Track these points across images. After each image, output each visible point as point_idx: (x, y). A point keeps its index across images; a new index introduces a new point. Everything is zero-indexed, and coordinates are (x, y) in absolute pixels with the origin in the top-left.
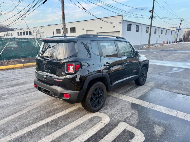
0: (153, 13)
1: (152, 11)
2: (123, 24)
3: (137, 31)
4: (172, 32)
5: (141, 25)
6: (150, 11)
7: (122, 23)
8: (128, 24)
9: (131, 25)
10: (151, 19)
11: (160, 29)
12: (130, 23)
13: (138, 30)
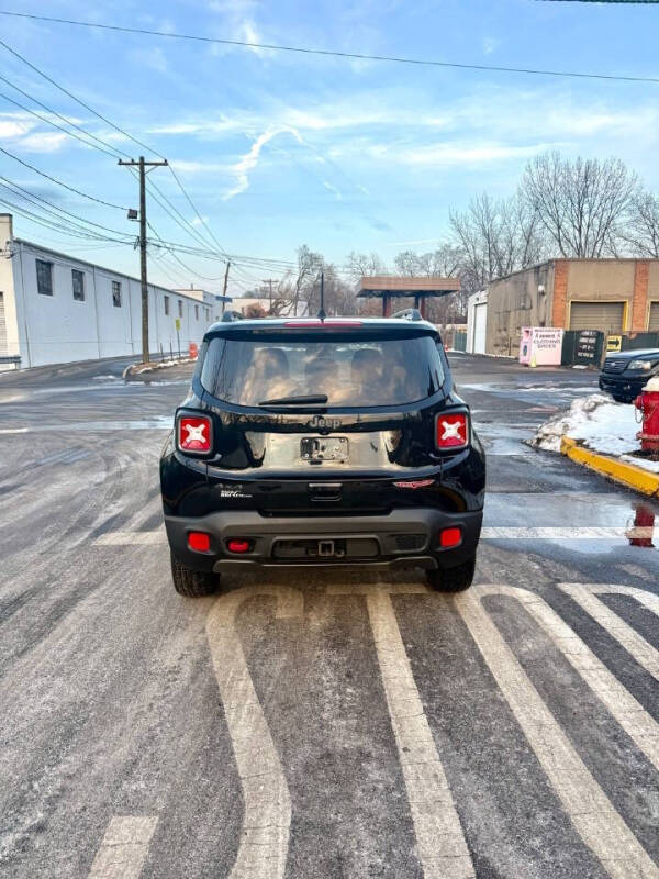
0: (143, 222)
1: (139, 215)
2: (17, 256)
3: (79, 295)
4: (197, 307)
5: (90, 269)
6: (132, 215)
7: (12, 256)
8: (37, 260)
9: (49, 265)
10: (139, 248)
11: (162, 292)
12: (47, 258)
13: (79, 291)
